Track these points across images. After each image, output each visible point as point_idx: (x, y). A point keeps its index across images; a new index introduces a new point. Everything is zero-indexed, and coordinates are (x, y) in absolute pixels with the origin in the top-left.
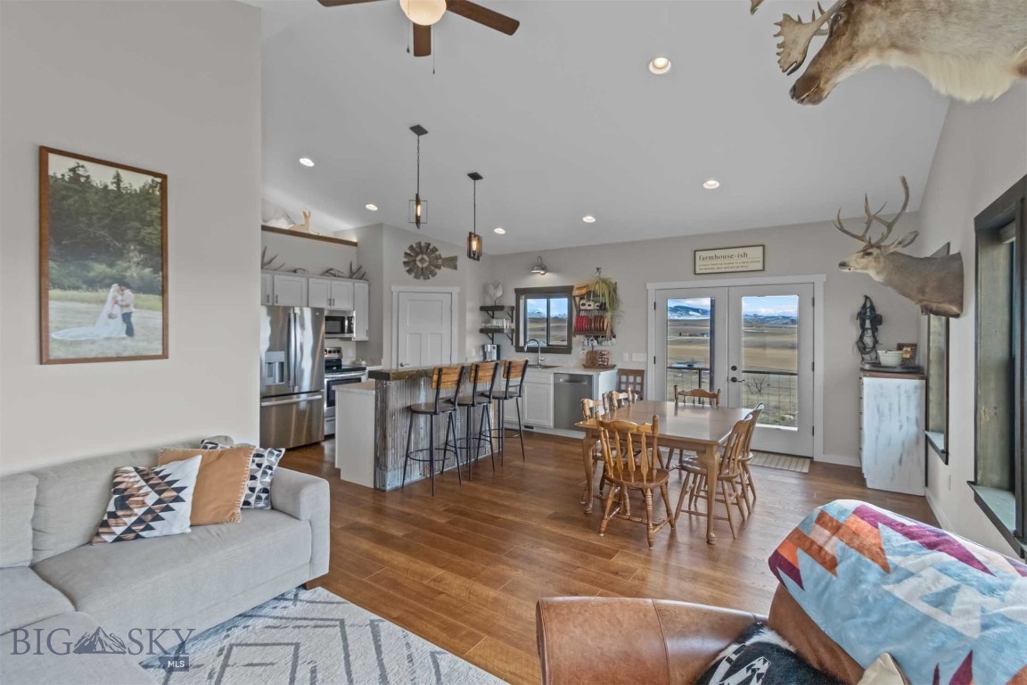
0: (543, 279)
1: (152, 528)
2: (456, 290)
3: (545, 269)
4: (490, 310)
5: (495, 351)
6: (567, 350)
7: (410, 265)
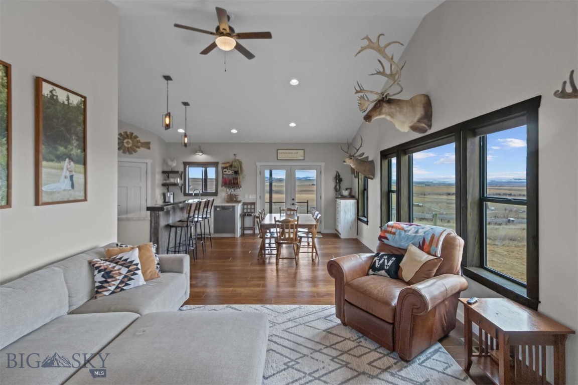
0: (200, 157)
1: (129, 285)
2: (150, 162)
3: (202, 152)
4: (167, 173)
5: (172, 196)
6: (216, 194)
7: (120, 145)
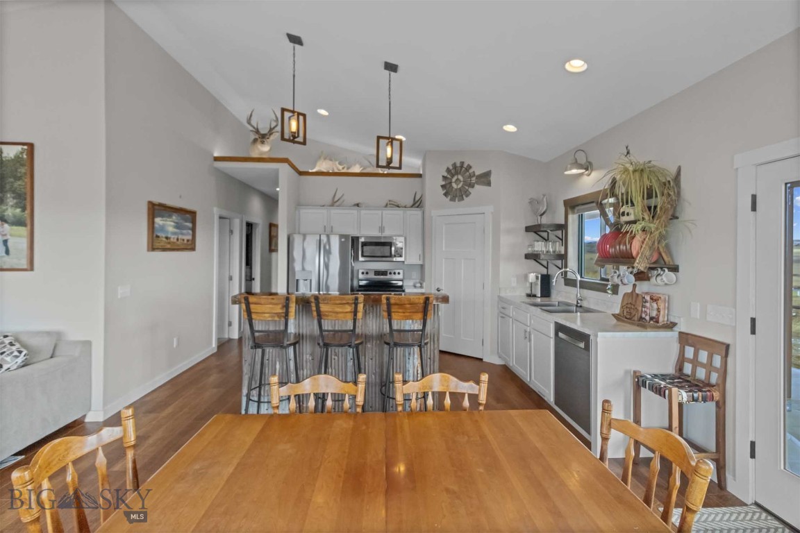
0: (589, 182)
2: (489, 209)
3: (588, 167)
5: (540, 282)
7: (447, 189)
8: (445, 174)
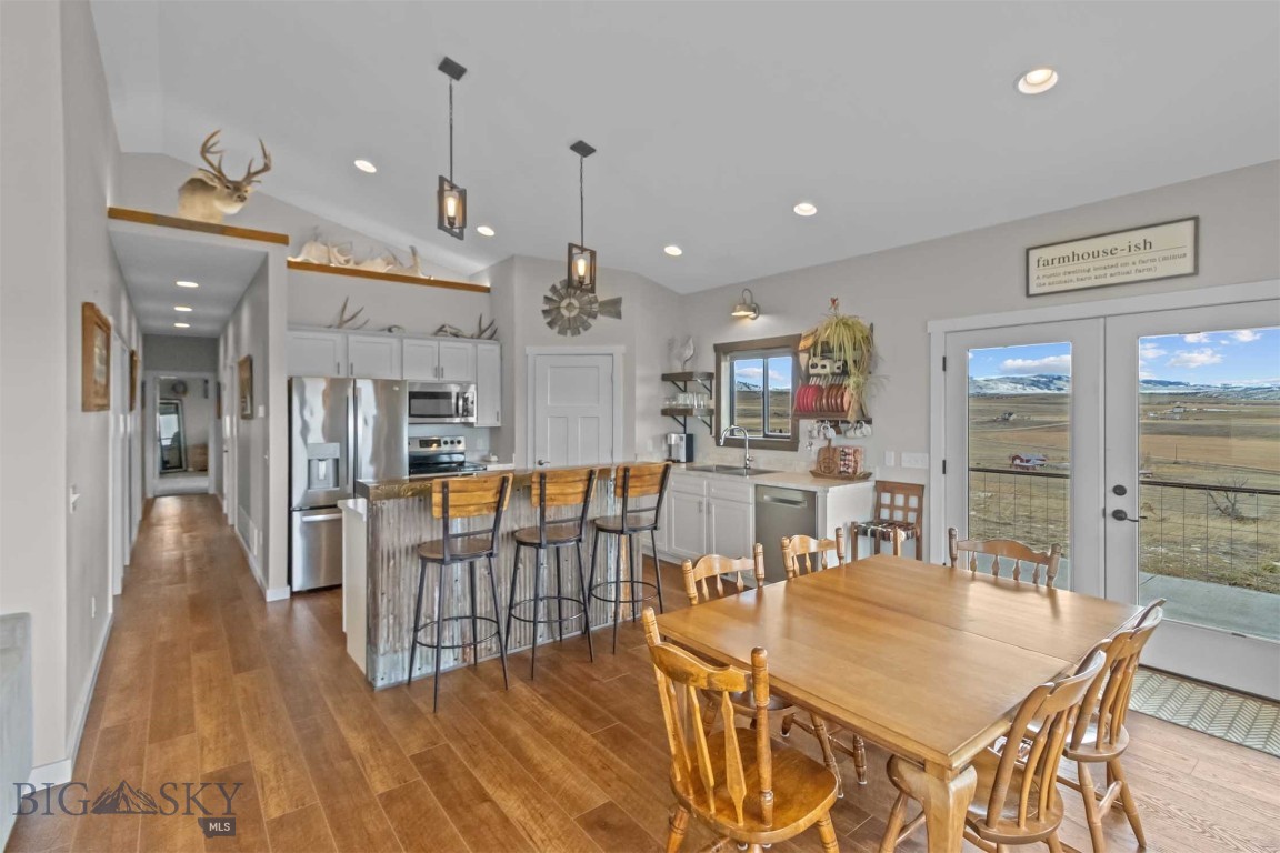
0: (754, 327)
3: (756, 310)
4: (677, 380)
5: (684, 444)
6: (792, 445)
7: (552, 316)
8: (550, 294)
